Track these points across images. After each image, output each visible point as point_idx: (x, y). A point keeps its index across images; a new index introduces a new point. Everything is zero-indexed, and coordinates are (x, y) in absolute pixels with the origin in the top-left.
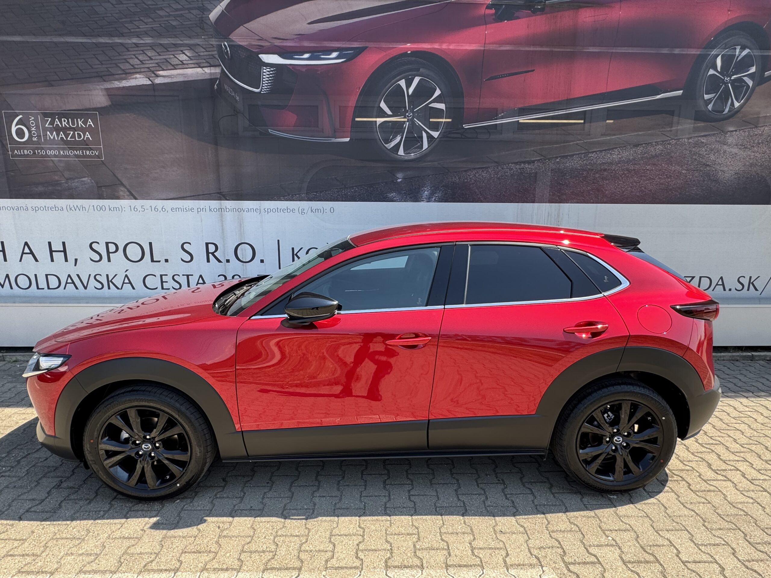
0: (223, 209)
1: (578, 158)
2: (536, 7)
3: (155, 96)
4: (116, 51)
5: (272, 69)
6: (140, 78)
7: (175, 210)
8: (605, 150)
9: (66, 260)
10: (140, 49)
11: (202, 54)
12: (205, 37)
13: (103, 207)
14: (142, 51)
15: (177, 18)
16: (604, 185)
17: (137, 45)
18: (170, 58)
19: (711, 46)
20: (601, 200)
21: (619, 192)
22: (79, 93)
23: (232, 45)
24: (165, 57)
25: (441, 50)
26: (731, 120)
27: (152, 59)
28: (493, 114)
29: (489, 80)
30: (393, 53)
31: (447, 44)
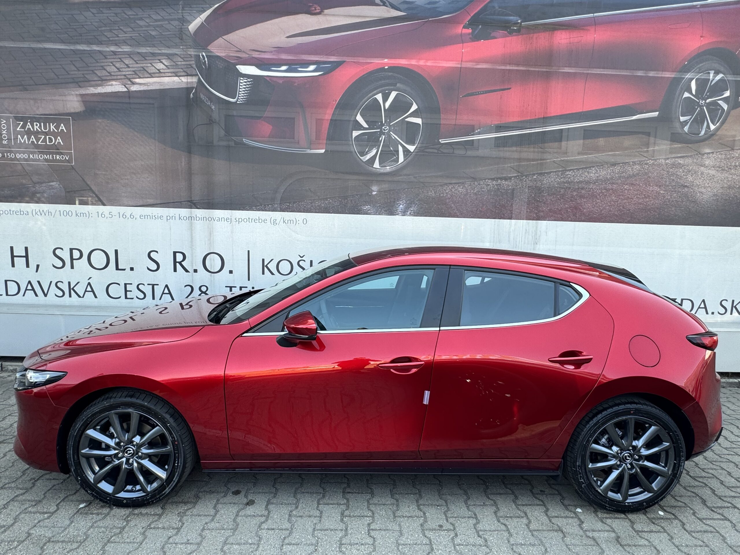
0: (193, 218)
1: (555, 175)
2: (512, 28)
3: (130, 103)
4: (94, 59)
5: (249, 80)
6: (116, 85)
7: (144, 217)
8: (582, 169)
9: (28, 266)
10: (117, 57)
11: (180, 63)
12: (184, 47)
13: (70, 212)
14: (120, 58)
15: (157, 28)
16: (582, 203)
17: (115, 53)
18: (147, 67)
19: (686, 69)
20: (579, 218)
21: (597, 210)
22: (53, 98)
23: (210, 56)
24: (142, 65)
25: (419, 66)
26: (707, 142)
27: (129, 67)
28: (470, 130)
29: (465, 96)
30: (370, 68)
31: (424, 61)
